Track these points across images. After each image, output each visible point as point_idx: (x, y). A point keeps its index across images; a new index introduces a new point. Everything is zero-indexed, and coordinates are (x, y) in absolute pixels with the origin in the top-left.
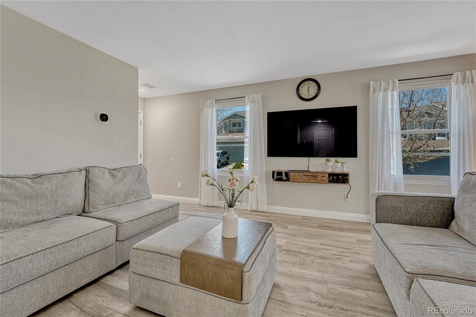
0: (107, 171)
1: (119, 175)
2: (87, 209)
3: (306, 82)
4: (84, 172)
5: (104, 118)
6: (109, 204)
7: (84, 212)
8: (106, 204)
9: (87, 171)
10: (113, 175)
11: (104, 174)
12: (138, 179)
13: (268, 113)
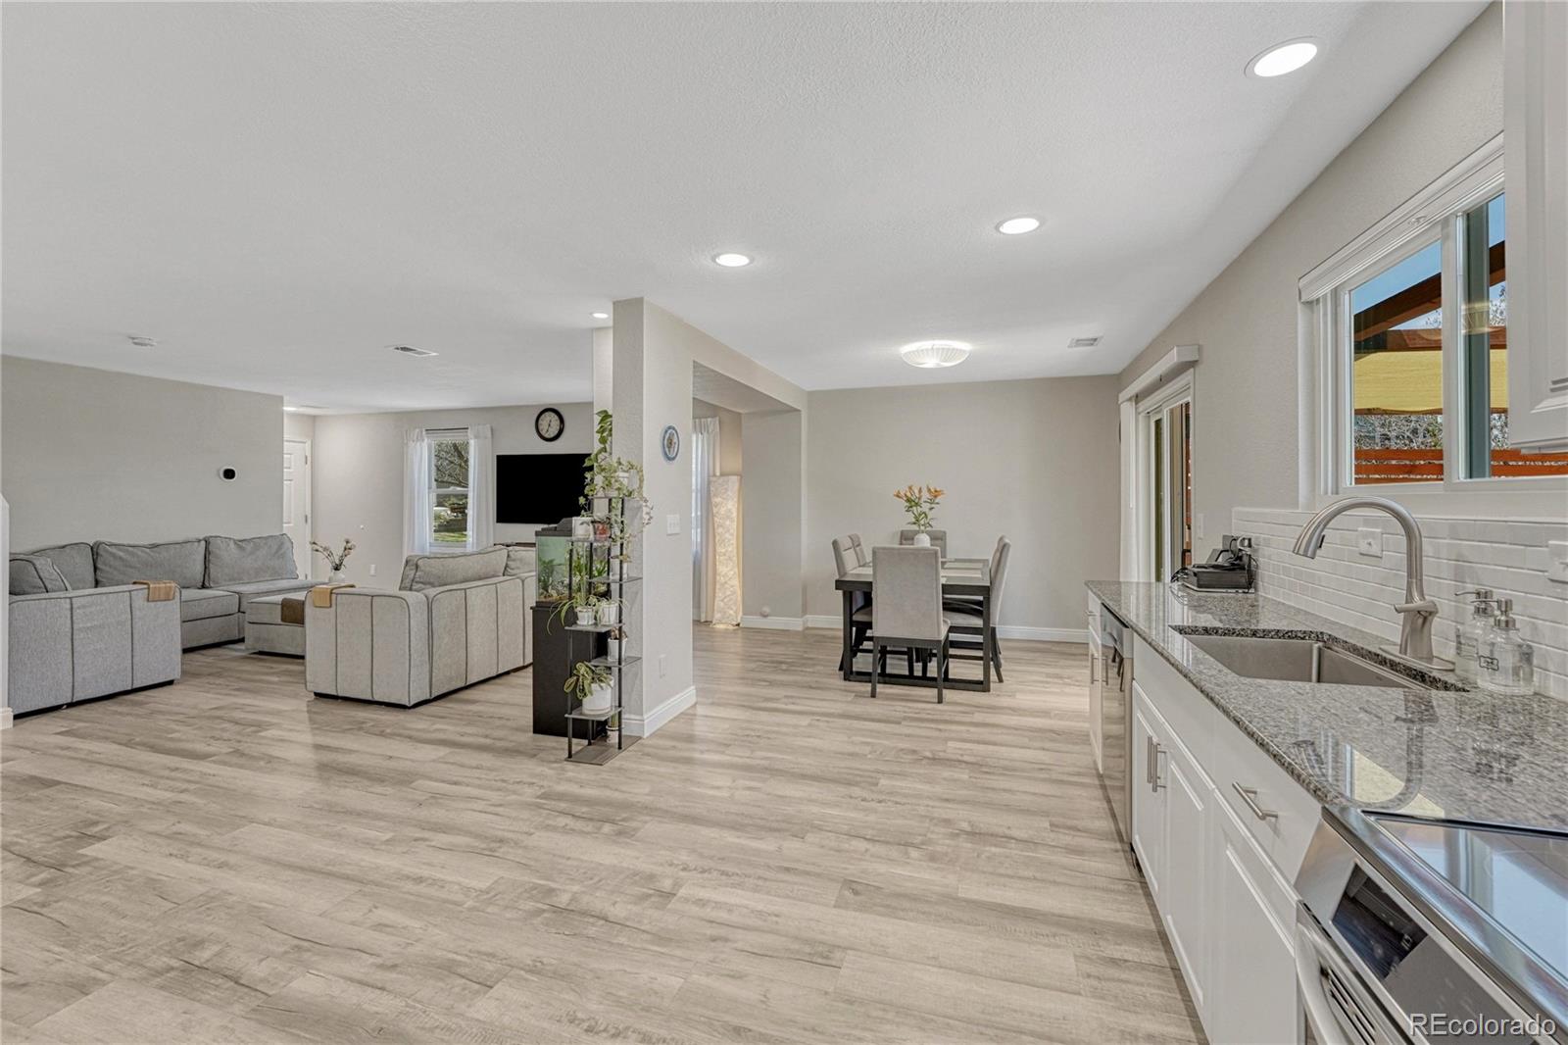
0: (232, 542)
1: (249, 547)
2: (207, 584)
3: (547, 414)
4: (203, 543)
5: (229, 474)
6: (234, 580)
7: (203, 587)
8: (230, 580)
9: (207, 542)
10: (240, 547)
11: (229, 545)
12: (277, 552)
13: (499, 457)
